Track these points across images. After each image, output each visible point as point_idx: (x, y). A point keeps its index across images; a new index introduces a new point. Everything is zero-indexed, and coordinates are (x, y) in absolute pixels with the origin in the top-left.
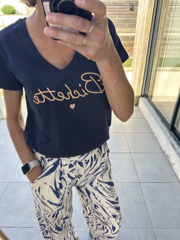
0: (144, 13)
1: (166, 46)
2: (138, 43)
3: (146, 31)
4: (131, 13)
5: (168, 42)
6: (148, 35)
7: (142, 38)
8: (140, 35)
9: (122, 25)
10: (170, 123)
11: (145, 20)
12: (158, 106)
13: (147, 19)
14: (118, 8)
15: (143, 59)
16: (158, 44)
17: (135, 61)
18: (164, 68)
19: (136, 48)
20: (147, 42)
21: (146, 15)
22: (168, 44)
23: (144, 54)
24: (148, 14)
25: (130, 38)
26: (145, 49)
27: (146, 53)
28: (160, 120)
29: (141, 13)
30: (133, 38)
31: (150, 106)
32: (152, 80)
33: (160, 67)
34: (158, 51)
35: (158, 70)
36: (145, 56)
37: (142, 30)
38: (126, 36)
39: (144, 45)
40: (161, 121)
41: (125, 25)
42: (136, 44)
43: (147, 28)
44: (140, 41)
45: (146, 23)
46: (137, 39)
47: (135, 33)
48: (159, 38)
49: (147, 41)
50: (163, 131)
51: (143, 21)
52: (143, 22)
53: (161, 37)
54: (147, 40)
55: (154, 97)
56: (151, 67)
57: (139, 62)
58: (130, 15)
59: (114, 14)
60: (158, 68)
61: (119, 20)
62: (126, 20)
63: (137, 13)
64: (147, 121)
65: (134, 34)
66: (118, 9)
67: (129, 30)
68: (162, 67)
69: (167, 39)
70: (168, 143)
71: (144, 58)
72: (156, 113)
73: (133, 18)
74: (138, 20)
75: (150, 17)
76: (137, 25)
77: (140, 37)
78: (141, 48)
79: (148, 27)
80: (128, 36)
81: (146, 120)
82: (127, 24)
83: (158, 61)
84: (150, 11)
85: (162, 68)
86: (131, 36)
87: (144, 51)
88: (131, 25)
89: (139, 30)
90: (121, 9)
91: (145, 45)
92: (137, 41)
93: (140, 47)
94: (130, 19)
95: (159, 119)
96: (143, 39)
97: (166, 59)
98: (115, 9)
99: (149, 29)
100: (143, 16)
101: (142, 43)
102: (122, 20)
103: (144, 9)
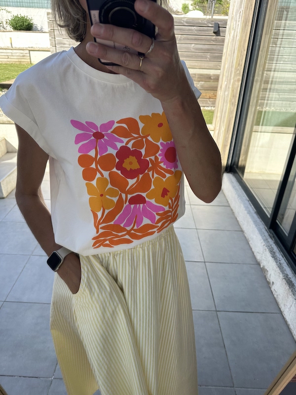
0: (235, 40)
1: (267, 93)
2: (223, 86)
3: (236, 69)
4: (215, 38)
5: (271, 87)
6: (239, 76)
7: (230, 79)
8: (227, 74)
9: (202, 57)
10: (269, 216)
11: (236, 52)
12: (251, 188)
13: (239, 50)
14: (196, 30)
15: (230, 112)
16: (255, 91)
17: (219, 114)
18: (264, 127)
19: (221, 95)
20: (238, 87)
21: (237, 43)
22: (270, 89)
23: (233, 104)
24: (240, 42)
25: (212, 78)
26: (234, 96)
27: (237, 104)
28: (255, 210)
29: (230, 40)
30: (217, 78)
31: (240, 187)
32: (245, 146)
33: (258, 126)
34: (255, 101)
35: (254, 130)
36: (234, 108)
37: (230, 66)
38: (207, 74)
39: (233, 91)
40: (255, 213)
41: (206, 57)
42: (221, 88)
43: (239, 64)
44: (227, 84)
45: (238, 57)
46: (222, 81)
47: (220, 69)
48: (257, 81)
49: (238, 85)
50: (257, 229)
51: (233, 52)
52: (232, 55)
53: (259, 79)
54: (238, 82)
55: (247, 173)
56: (243, 125)
57: (224, 117)
58: (213, 41)
59: (188, 39)
60: (255, 128)
61: (197, 49)
62: (208, 50)
63: (224, 39)
64: (234, 211)
65: (219, 71)
66: (195, 32)
67: (212, 64)
68: (260, 126)
69: (270, 82)
70: (265, 249)
71: (233, 110)
72: (248, 199)
73: (219, 47)
74: (225, 51)
75: (244, 47)
76: (223, 58)
77: (228, 77)
78: (228, 95)
79: (241, 63)
80: (209, 74)
81: (232, 210)
82: (208, 55)
83: (254, 117)
84: (244, 38)
85: (260, 128)
86: (214, 75)
87: (233, 100)
88: (215, 57)
89: (226, 66)
90: (200, 32)
91: (235, 91)
92: (223, 83)
93: (226, 93)
94: (214, 47)
95: (253, 210)
96: (232, 81)
97: (266, 114)
98: (190, 31)
99: (241, 66)
100: (234, 46)
101: (231, 86)
102: (202, 49)
103: (235, 35)
